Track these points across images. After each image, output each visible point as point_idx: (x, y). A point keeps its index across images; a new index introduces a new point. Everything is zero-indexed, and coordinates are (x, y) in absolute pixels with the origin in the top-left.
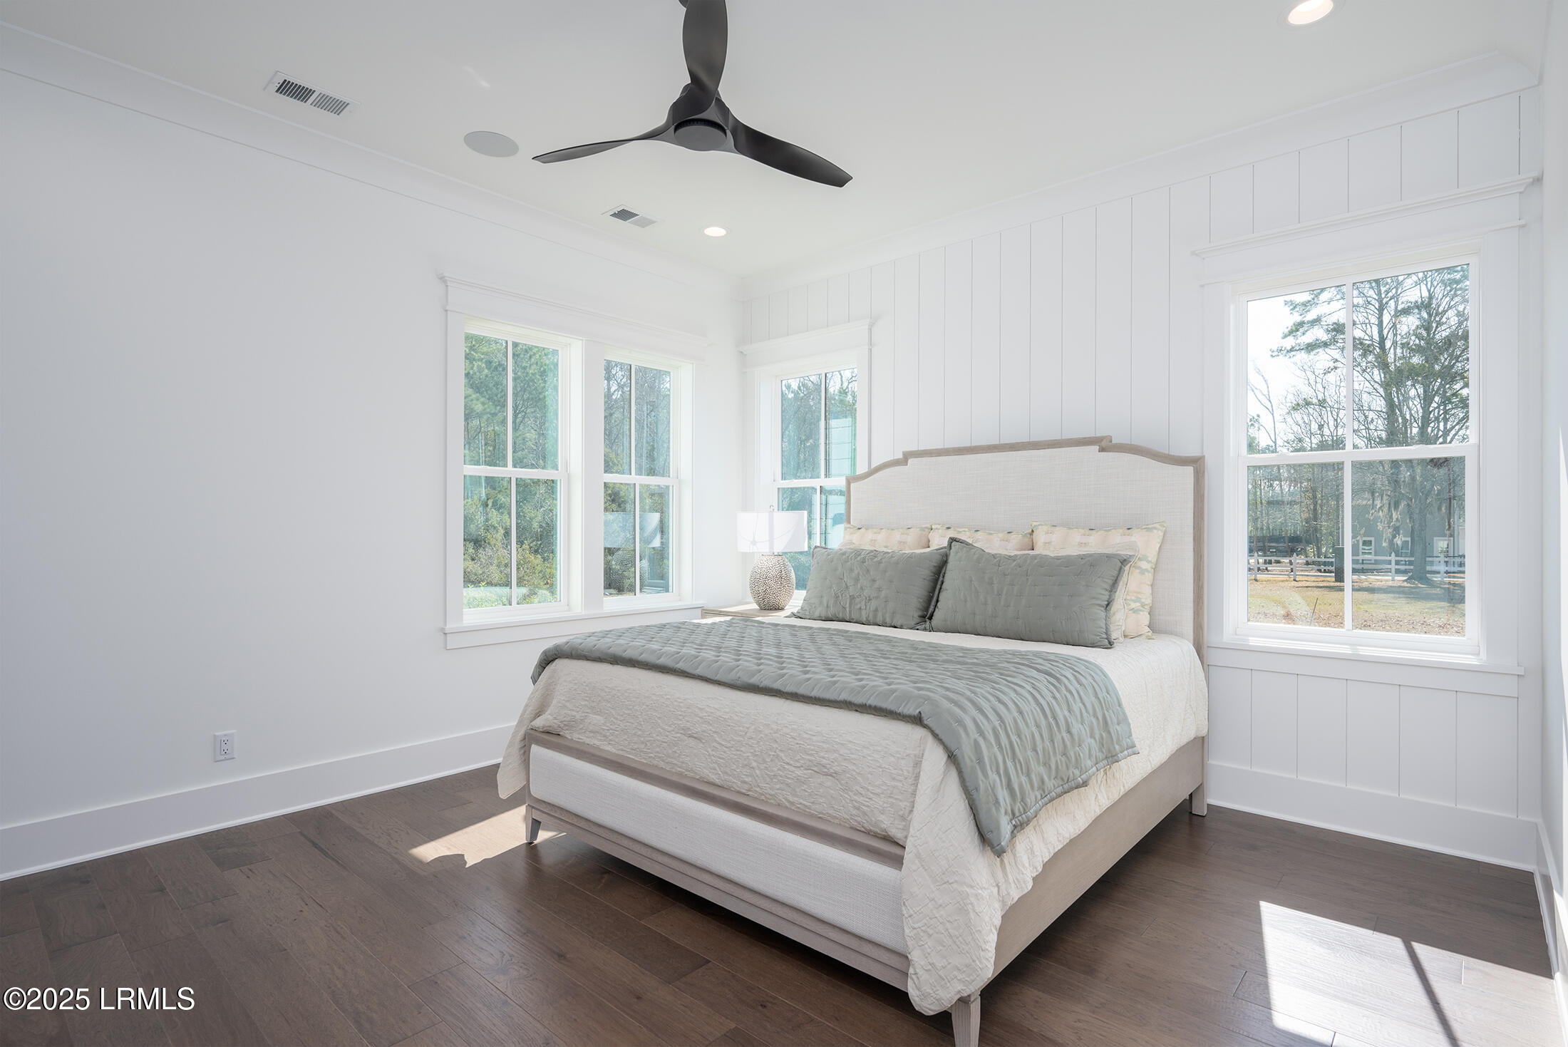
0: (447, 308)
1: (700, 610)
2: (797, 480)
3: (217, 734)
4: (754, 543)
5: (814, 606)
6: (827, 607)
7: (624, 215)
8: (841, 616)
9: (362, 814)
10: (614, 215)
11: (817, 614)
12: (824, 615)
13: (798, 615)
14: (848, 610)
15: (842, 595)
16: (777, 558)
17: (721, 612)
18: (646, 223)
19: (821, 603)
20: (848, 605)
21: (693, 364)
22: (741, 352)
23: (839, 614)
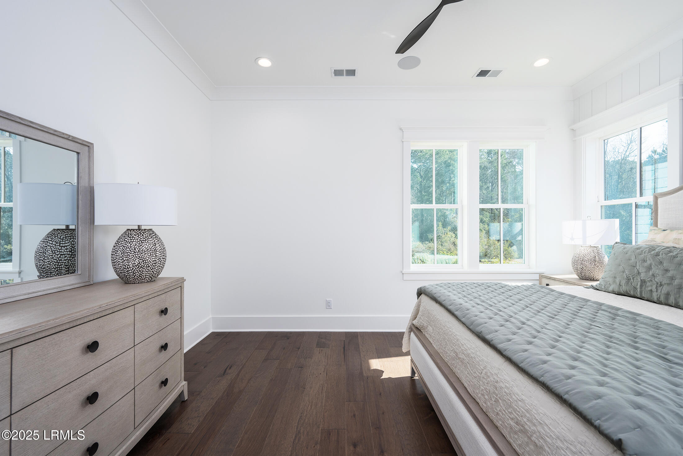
0: (403, 140)
1: (538, 274)
2: (615, 200)
3: (327, 299)
4: (572, 239)
5: (608, 283)
6: (620, 285)
7: (483, 73)
8: (632, 293)
9: (366, 339)
10: (478, 75)
11: (611, 289)
12: (616, 290)
13: (596, 287)
14: (639, 290)
15: (633, 278)
16: (592, 249)
17: (551, 277)
18: (497, 73)
19: (614, 282)
20: (638, 286)
21: (536, 142)
22: (573, 129)
23: (630, 292)
